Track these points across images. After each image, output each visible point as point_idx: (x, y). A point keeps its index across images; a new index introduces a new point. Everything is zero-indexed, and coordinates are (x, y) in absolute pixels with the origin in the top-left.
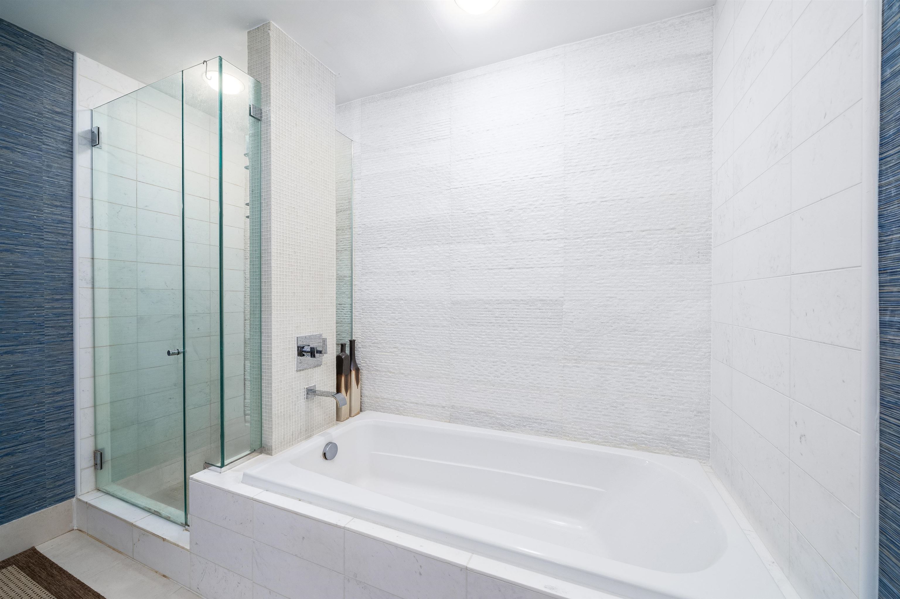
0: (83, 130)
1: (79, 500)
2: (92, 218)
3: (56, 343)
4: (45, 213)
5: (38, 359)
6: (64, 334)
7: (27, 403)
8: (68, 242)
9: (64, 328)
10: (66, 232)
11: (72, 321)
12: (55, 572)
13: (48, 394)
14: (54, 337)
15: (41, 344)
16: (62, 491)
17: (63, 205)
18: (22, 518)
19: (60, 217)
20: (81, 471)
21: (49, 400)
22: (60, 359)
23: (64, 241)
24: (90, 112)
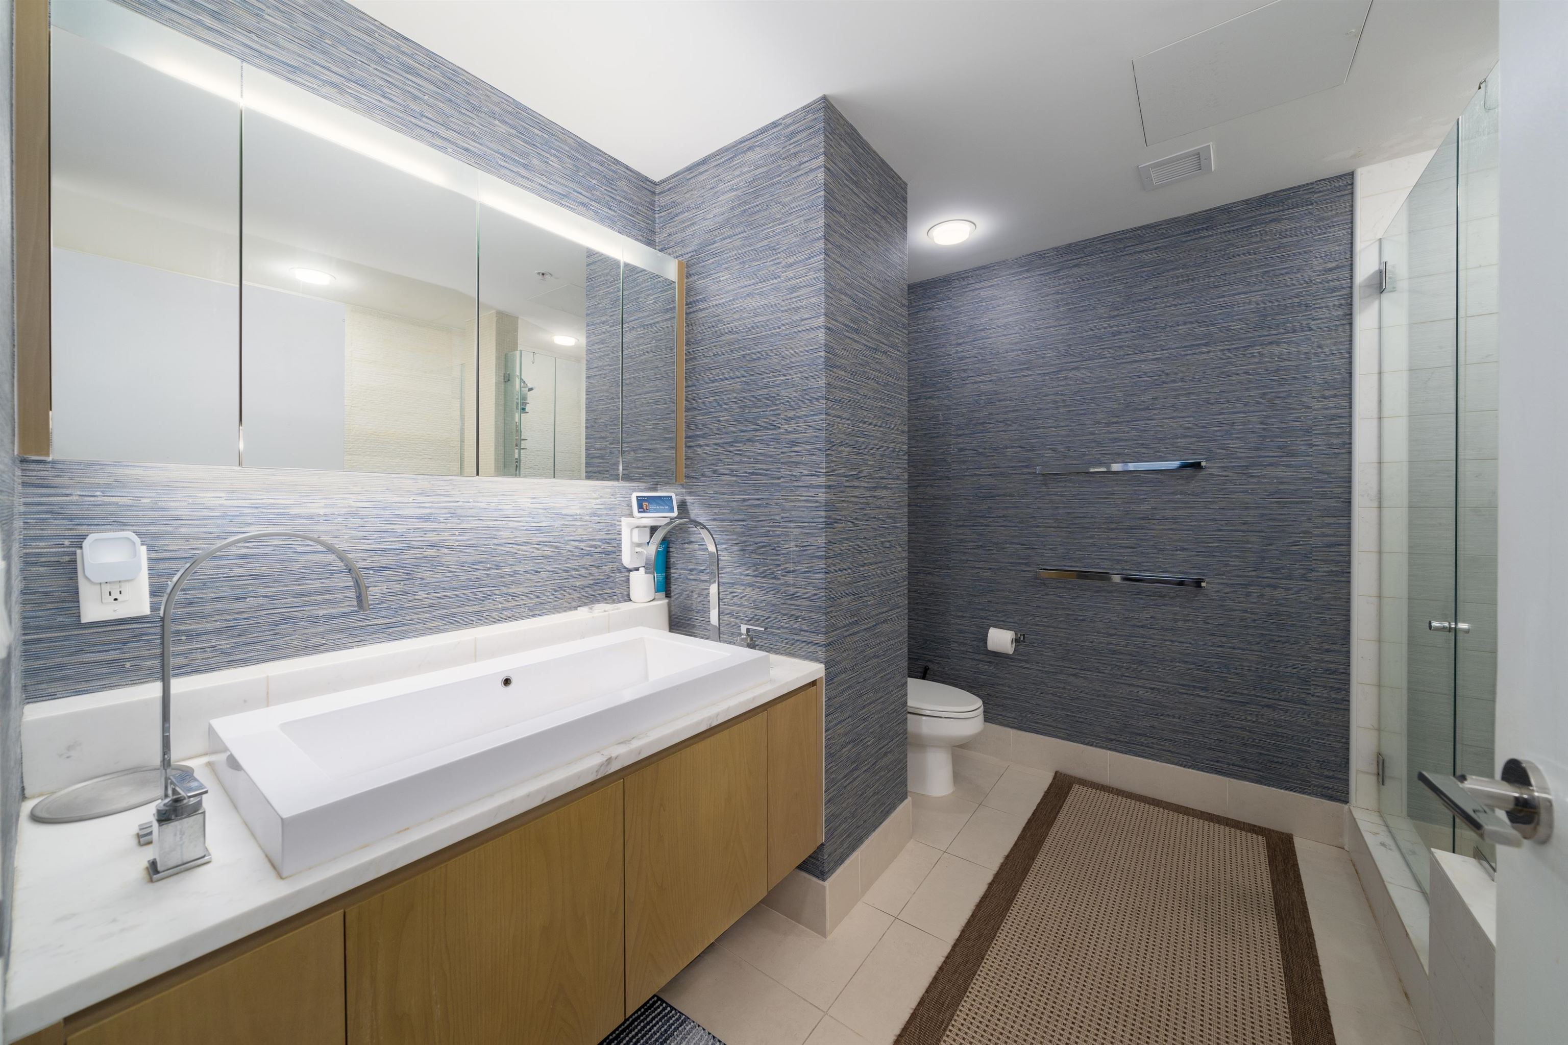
0: (1366, 276)
1: (1350, 811)
2: (1380, 402)
3: (1327, 583)
4: (1315, 410)
5: (1303, 600)
6: (1337, 572)
7: (1289, 652)
8: (1344, 444)
9: (1337, 563)
10: (1342, 430)
11: (1349, 554)
12: (1291, 874)
13: (1315, 649)
14: (1324, 574)
15: (1307, 581)
16: (1330, 786)
17: (1338, 393)
18: (1282, 791)
19: (1333, 411)
20: (1357, 774)
21: (1317, 657)
22: (1332, 605)
23: (1338, 444)
24: (1377, 244)
